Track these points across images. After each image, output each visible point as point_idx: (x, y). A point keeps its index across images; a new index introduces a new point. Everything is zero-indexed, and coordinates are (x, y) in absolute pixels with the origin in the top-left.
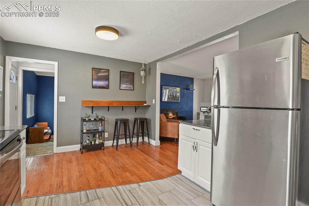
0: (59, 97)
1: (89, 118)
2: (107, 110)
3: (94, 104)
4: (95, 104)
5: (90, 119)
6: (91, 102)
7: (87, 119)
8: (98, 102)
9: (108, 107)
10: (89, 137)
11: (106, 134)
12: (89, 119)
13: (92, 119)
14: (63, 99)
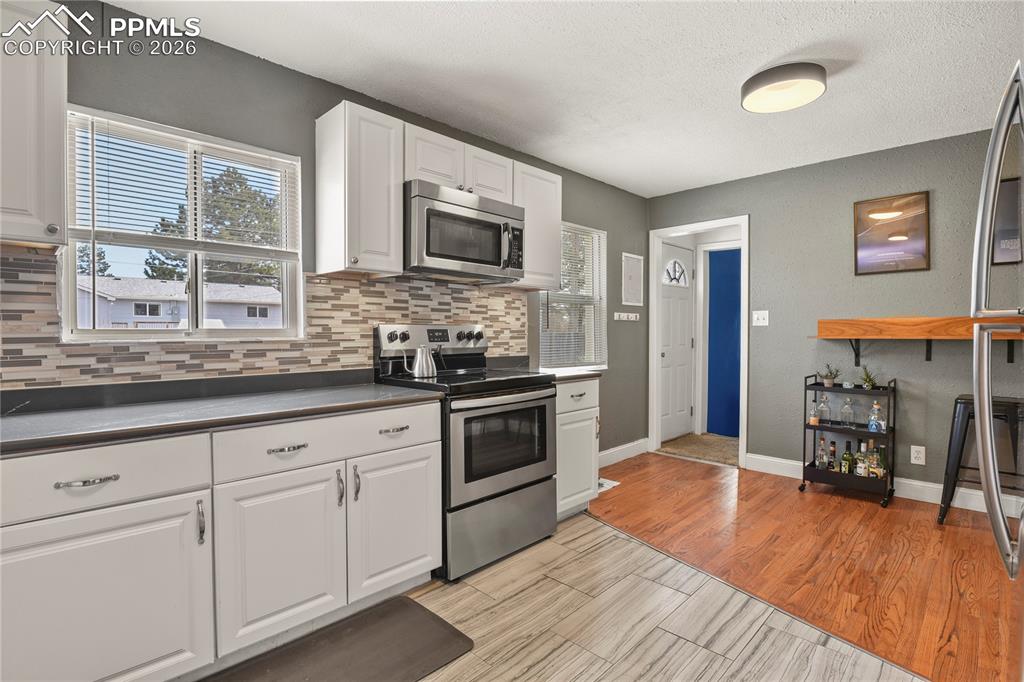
0: (754, 312)
1: (837, 381)
2: (924, 357)
3: (862, 332)
4: (866, 331)
5: (841, 385)
6: (851, 324)
7: (827, 383)
8: (878, 325)
9: (929, 342)
10: (833, 443)
11: (918, 452)
12: (835, 385)
13: (847, 385)
14: (761, 318)
